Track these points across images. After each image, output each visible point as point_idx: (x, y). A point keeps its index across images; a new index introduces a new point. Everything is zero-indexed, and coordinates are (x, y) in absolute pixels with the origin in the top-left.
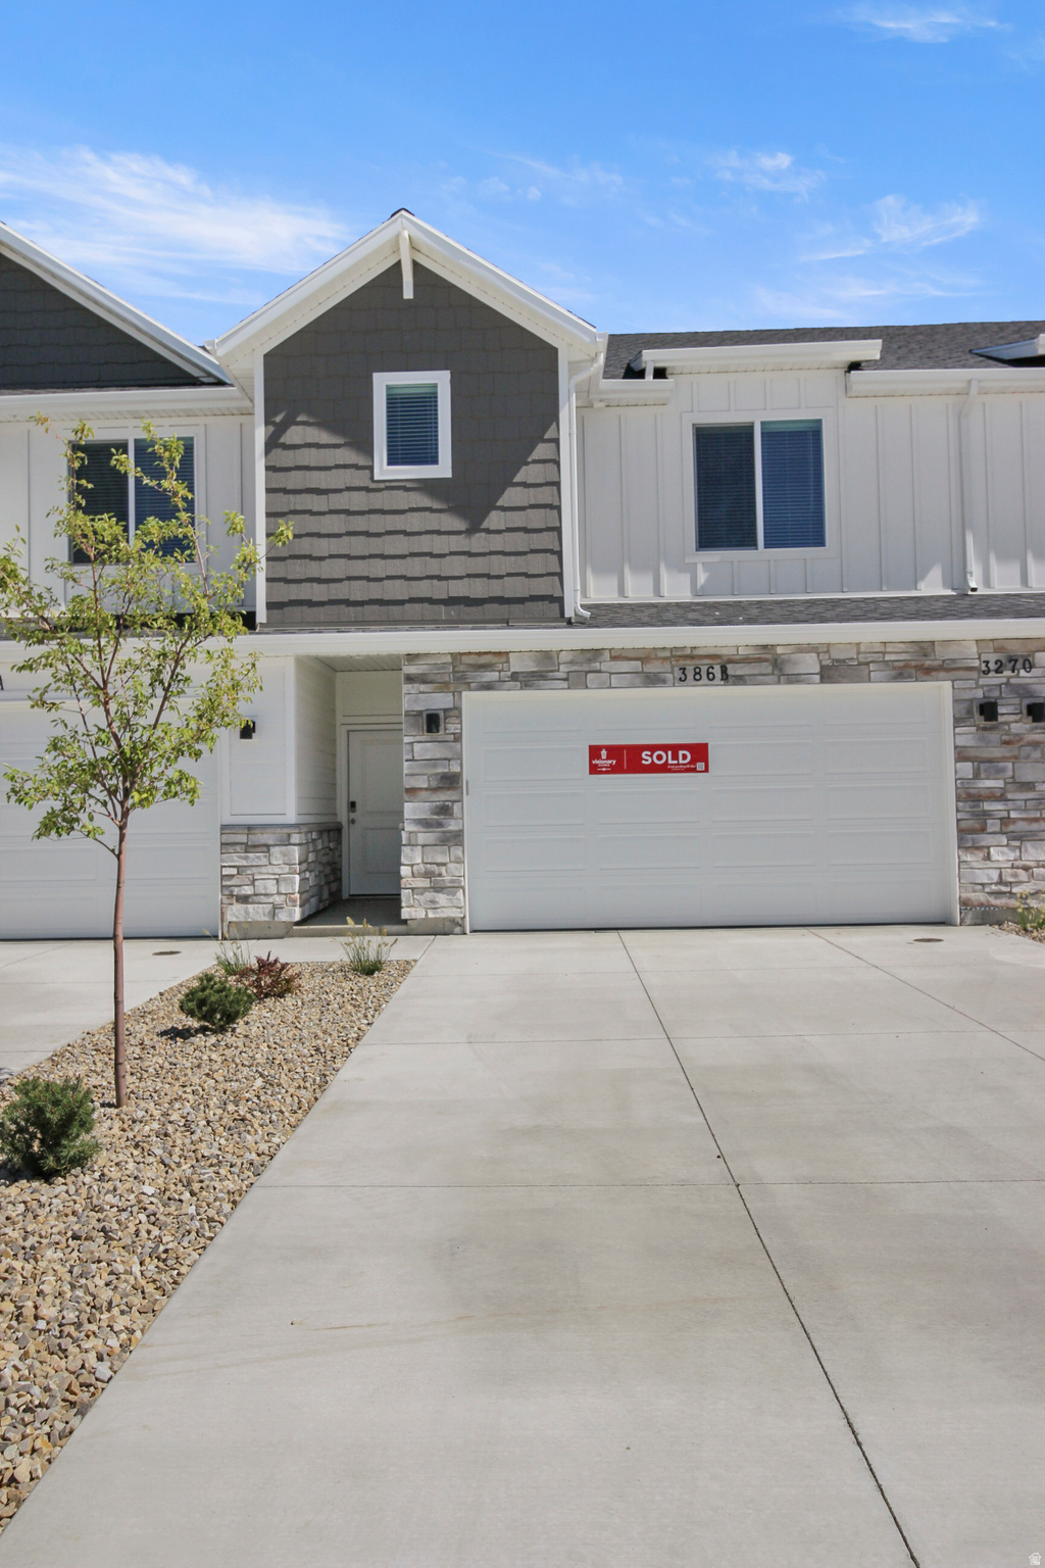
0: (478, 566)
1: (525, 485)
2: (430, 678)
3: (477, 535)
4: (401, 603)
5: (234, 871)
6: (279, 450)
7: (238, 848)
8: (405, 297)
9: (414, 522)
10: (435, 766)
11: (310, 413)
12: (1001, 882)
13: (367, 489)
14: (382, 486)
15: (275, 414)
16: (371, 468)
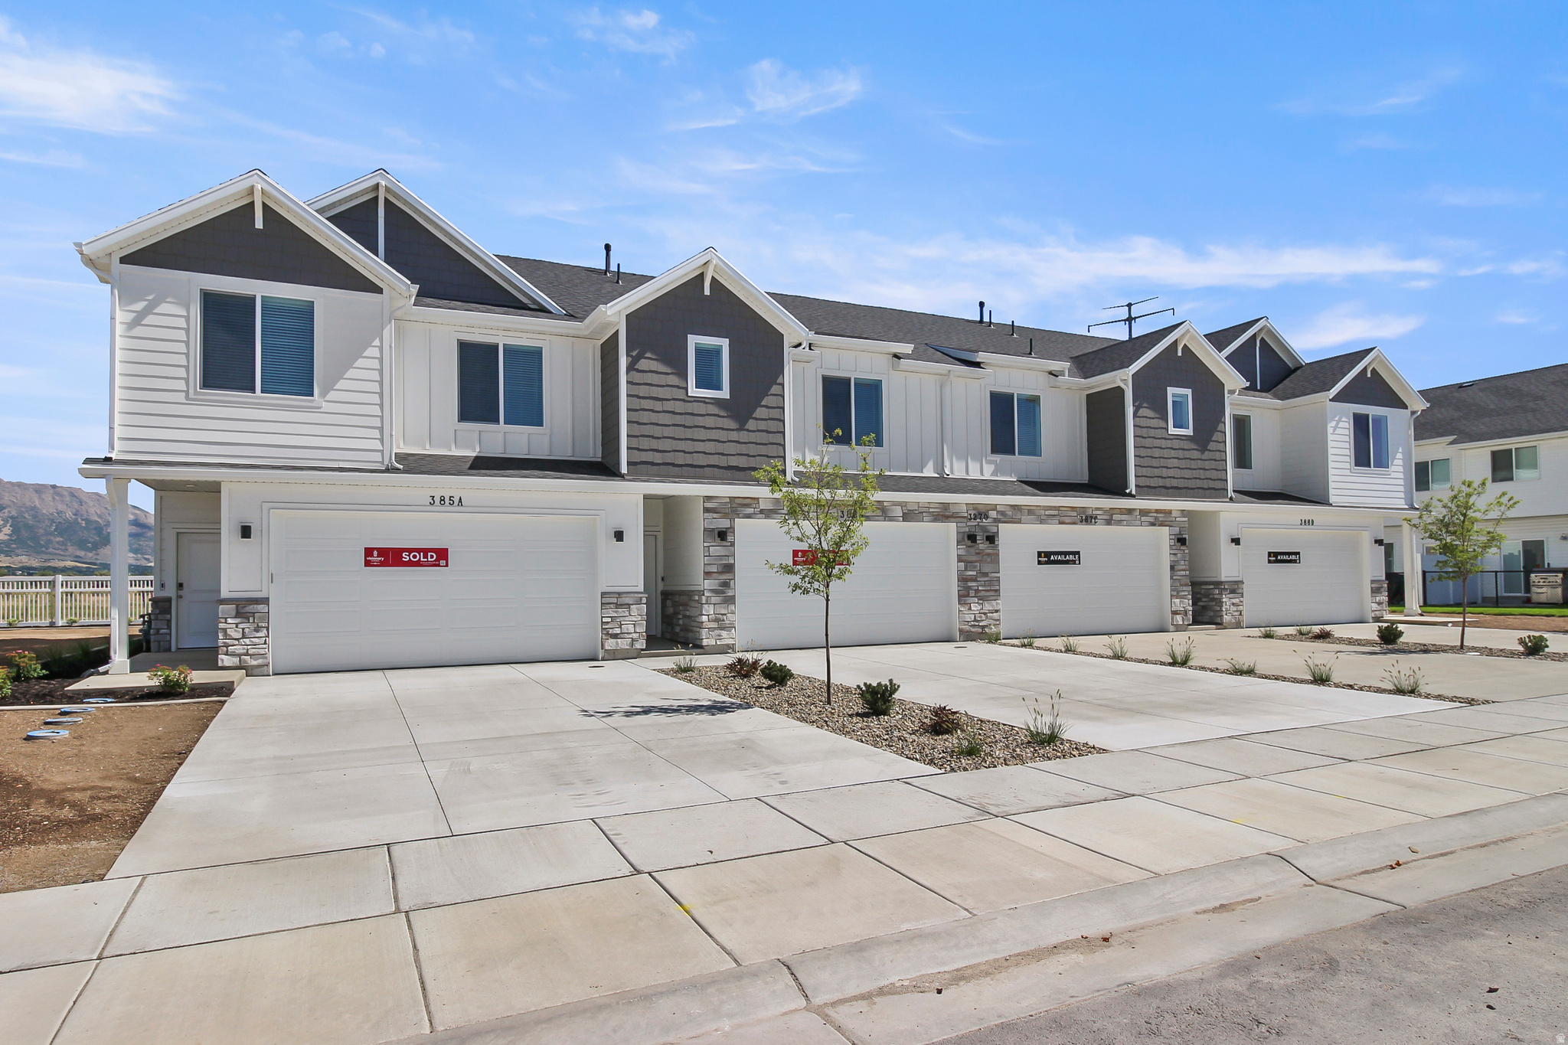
0: (744, 449)
1: (767, 407)
2: (719, 510)
3: (742, 432)
4: (703, 467)
5: (609, 620)
6: (634, 372)
7: (612, 606)
8: (705, 294)
9: (709, 422)
10: (721, 560)
11: (653, 352)
12: (975, 620)
13: (684, 400)
14: (692, 399)
15: (632, 351)
16: (686, 389)
